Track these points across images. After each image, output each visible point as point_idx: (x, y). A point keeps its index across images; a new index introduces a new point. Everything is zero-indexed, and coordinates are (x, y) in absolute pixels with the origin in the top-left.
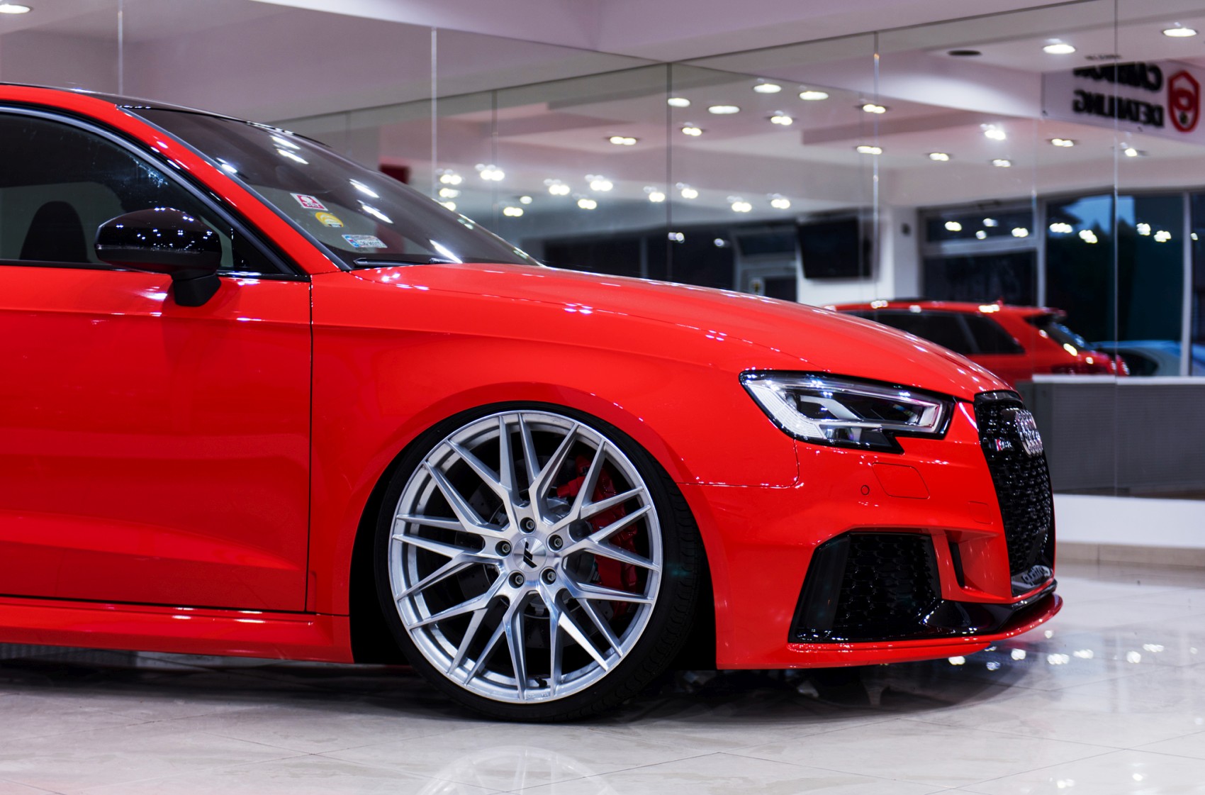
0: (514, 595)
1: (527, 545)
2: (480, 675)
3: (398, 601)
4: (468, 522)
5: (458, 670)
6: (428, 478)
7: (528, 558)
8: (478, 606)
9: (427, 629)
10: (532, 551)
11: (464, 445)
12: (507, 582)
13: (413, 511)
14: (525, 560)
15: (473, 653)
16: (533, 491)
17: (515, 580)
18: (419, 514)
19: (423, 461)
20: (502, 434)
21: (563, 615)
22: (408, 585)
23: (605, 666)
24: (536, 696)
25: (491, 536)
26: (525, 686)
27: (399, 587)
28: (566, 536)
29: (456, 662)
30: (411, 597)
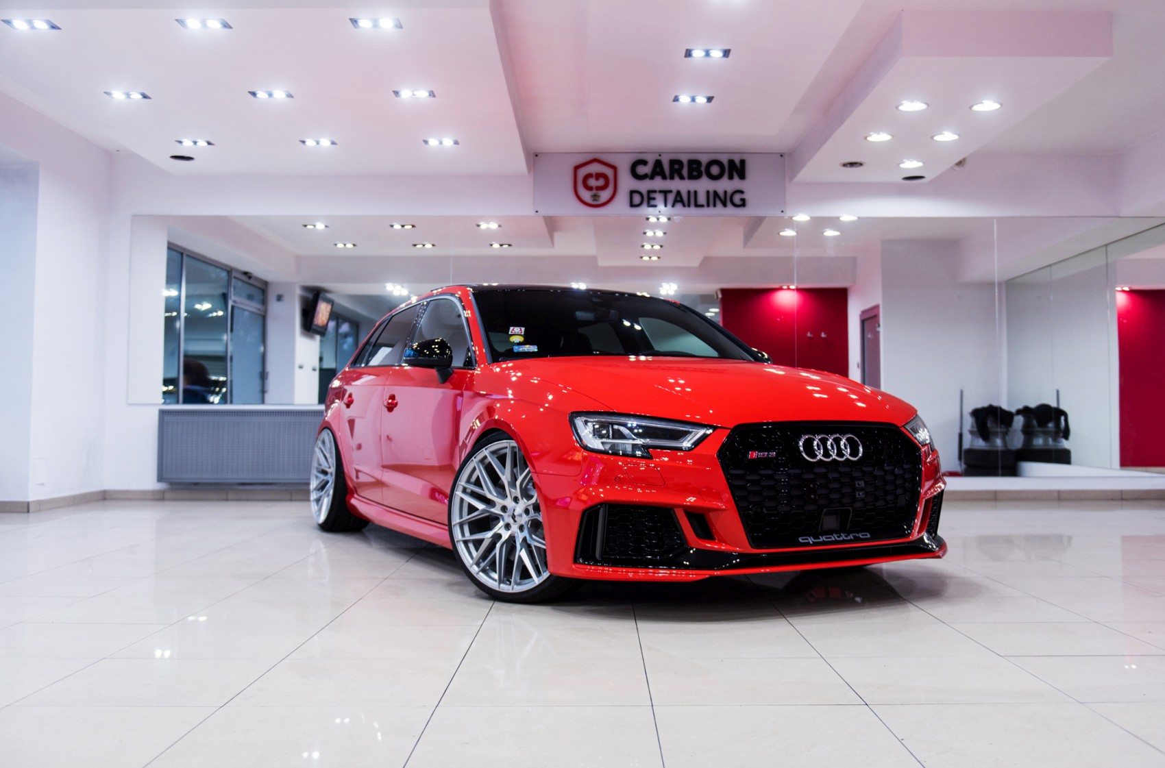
0: (505, 535)
1: (514, 510)
2: (484, 571)
3: (454, 526)
4: (490, 492)
5: (475, 567)
6: (474, 469)
7: (513, 517)
8: (488, 535)
9: (466, 543)
10: (516, 513)
11: (493, 453)
12: (503, 528)
13: (468, 481)
14: (512, 518)
15: (484, 557)
16: (518, 483)
17: (507, 526)
18: (471, 483)
19: (473, 458)
20: (508, 451)
21: (523, 550)
22: (461, 517)
23: (536, 580)
24: (505, 588)
25: (499, 502)
26: (501, 581)
27: (456, 520)
28: (531, 509)
29: (476, 560)
30: (461, 525)
